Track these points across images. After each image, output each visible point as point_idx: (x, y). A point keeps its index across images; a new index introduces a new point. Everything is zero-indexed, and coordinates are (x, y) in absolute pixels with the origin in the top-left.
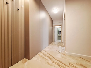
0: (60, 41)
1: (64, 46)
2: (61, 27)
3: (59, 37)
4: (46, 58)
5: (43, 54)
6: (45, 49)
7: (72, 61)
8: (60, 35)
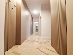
0: (37, 32)
1: (40, 35)
2: (38, 23)
3: (37, 30)
4: (31, 42)
5: (29, 40)
6: (29, 38)
7: (44, 41)
8: (37, 29)
